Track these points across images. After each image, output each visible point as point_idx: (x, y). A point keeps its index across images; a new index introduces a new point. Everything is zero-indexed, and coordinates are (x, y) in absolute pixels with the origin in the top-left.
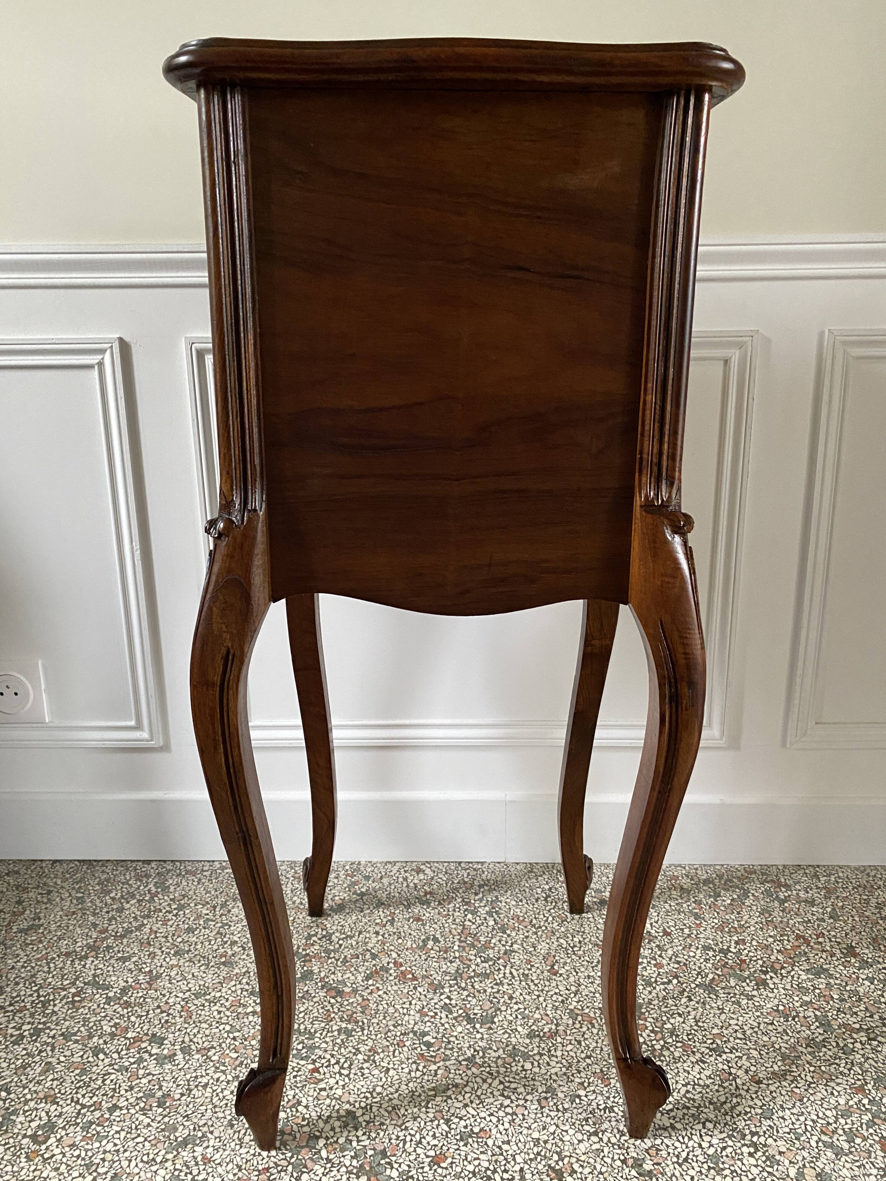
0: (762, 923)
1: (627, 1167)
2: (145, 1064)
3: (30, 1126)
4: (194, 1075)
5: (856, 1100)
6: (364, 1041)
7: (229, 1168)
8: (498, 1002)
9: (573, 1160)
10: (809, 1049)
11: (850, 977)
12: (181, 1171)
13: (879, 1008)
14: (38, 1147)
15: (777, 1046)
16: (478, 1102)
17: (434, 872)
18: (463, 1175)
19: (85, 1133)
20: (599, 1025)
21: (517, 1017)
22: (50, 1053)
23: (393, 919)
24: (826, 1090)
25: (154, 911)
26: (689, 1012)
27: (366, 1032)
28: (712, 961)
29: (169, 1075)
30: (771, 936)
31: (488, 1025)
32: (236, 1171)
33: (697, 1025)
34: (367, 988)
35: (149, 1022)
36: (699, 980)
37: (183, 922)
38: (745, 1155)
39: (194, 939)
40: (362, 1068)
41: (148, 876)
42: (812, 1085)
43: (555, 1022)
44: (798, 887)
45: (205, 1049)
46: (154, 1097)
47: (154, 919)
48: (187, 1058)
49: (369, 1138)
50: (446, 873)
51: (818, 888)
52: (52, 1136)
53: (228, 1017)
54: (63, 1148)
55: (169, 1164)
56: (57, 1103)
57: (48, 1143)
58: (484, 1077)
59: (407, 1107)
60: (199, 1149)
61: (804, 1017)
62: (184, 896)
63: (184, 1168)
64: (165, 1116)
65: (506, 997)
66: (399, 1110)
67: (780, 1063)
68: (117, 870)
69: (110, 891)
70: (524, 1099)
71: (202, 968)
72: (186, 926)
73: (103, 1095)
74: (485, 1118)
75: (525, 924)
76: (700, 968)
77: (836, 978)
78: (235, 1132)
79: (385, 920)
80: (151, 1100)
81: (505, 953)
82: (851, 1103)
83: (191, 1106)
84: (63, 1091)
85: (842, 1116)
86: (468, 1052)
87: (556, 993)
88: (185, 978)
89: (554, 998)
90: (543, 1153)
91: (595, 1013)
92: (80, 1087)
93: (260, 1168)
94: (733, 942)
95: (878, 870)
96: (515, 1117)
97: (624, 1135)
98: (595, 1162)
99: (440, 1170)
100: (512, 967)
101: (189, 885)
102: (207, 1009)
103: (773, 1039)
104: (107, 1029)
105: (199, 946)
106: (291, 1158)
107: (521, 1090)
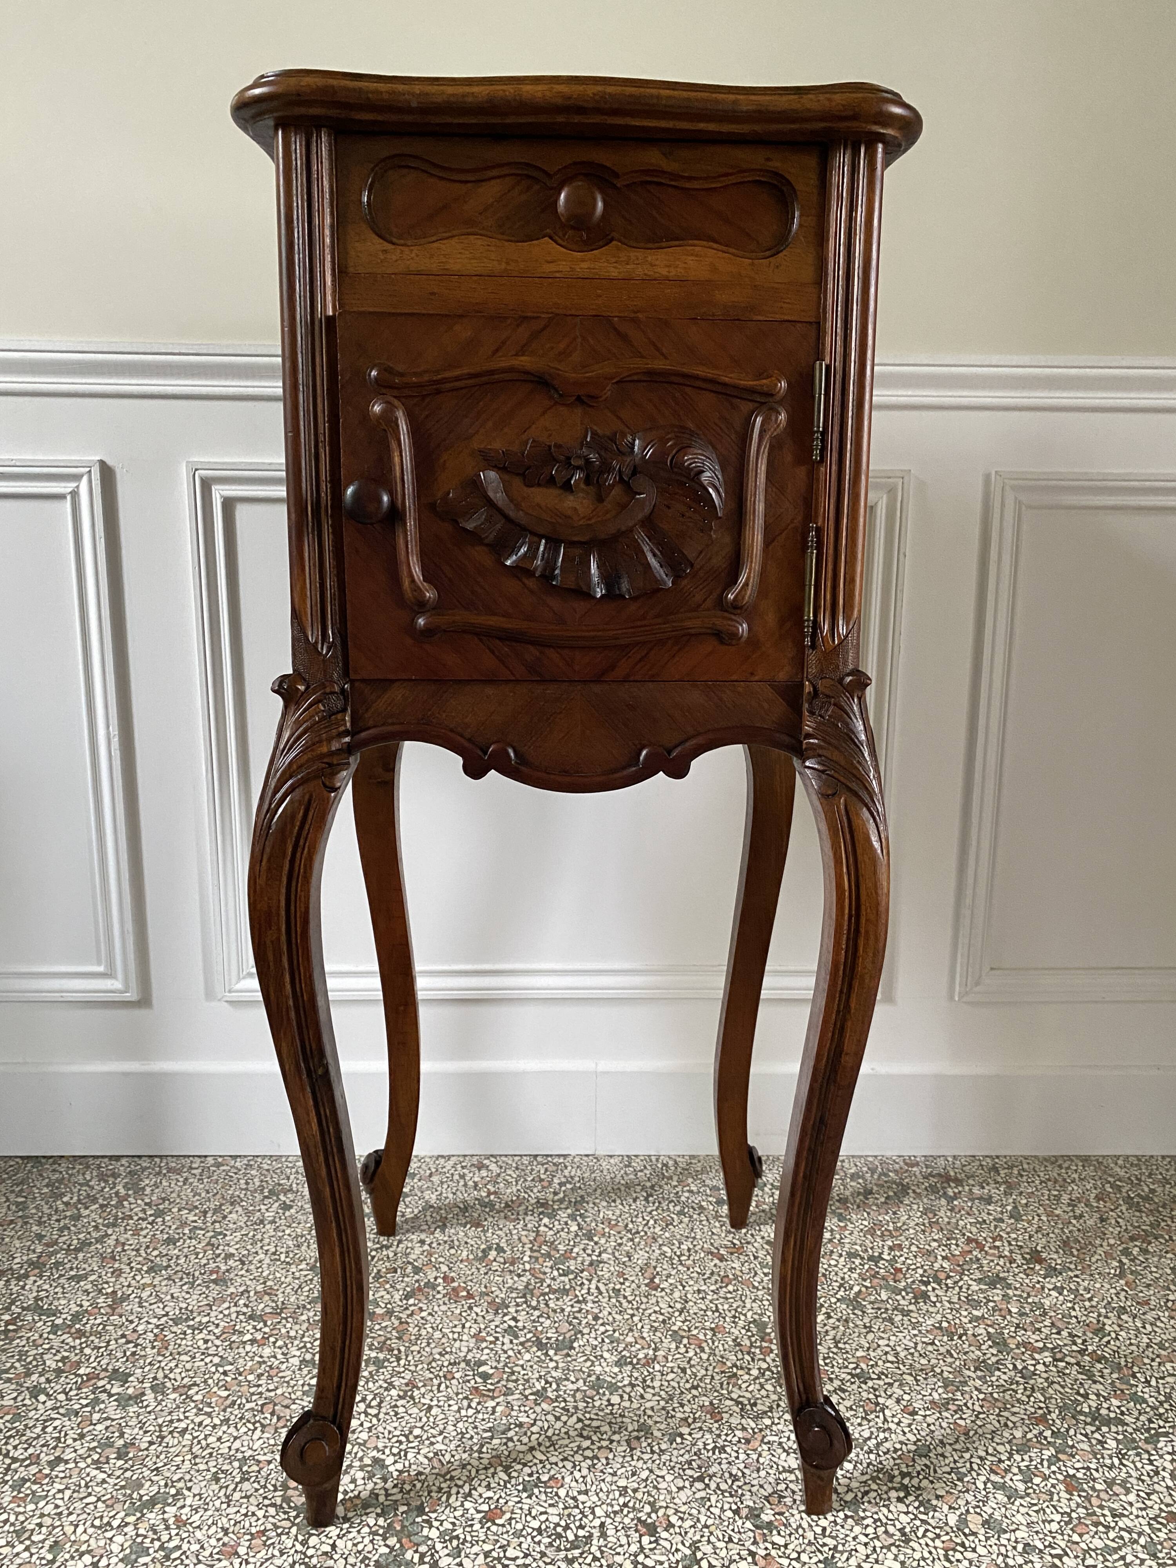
0: (924, 1225)
1: (741, 1518)
2: (102, 1406)
4: (169, 1418)
5: (1035, 1432)
6: (400, 1373)
7: (211, 1532)
8: (580, 1324)
9: (670, 1512)
10: (979, 1373)
11: (1034, 1287)
12: (145, 1537)
13: (1069, 1323)
15: (938, 1370)
16: (548, 1444)
17: (501, 1167)
18: (524, 1533)
19: (15, 1493)
20: (711, 1348)
21: (603, 1341)
23: (444, 1224)
24: (999, 1421)
25: (123, 1219)
26: (827, 1332)
27: (402, 1362)
28: (858, 1271)
29: (134, 1419)
30: (935, 1240)
31: (565, 1352)
32: (221, 1535)
33: (836, 1347)
34: (407, 1309)
35: (109, 1355)
36: (841, 1293)
37: (162, 1232)
38: (894, 1500)
39: (176, 1251)
40: (396, 1406)
41: (115, 1175)
42: (981, 1416)
43: (653, 1346)
44: (971, 1182)
45: (184, 1386)
46: (112, 1446)
47: (122, 1229)
48: (159, 1398)
49: (401, 1491)
50: (517, 1168)
51: (996, 1182)
53: (217, 1347)
55: (129, 1529)
58: (558, 1414)
59: (454, 1453)
60: (171, 1510)
61: (974, 1335)
62: (164, 1200)
63: (150, 1533)
64: (127, 1470)
65: (590, 1317)
66: (443, 1456)
67: (940, 1390)
68: (74, 1168)
69: (63, 1195)
70: (609, 1439)
71: (185, 1288)
72: (166, 1236)
73: (43, 1446)
74: (556, 1464)
75: (618, 1229)
76: (843, 1279)
77: (1016, 1289)
78: (221, 1488)
79: (433, 1226)
80: (108, 1451)
81: (591, 1264)
82: (1029, 1436)
83: (162, 1457)
85: (1018, 1452)
86: (537, 1384)
87: (655, 1312)
88: (161, 1300)
89: (653, 1318)
90: (631, 1504)
91: (705, 1335)
92: (11, 1436)
93: (254, 1530)
94: (886, 1248)
95: (1072, 1161)
96: (596, 1461)
97: (738, 1480)
98: (699, 1512)
99: (494, 1528)
100: (598, 1281)
101: (172, 1185)
102: (189, 1337)
103: (933, 1361)
104: (51, 1364)
105: (182, 1261)
106: (295, 1517)
107: (605, 1429)
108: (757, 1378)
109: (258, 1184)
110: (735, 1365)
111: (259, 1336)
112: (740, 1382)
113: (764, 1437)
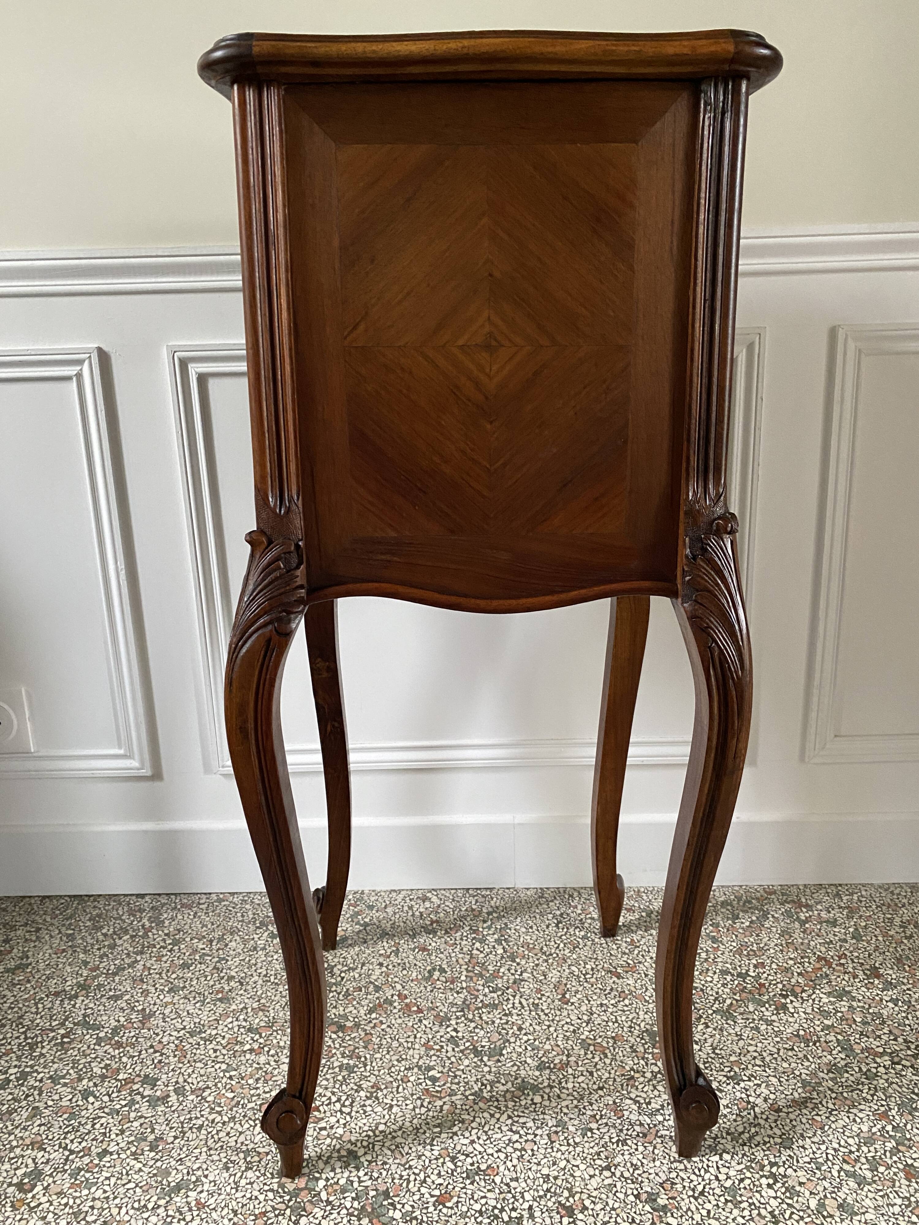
0: (782, 945)
1: (641, 1202)
2: (137, 1106)
3: (15, 1174)
4: (188, 1116)
5: (879, 1126)
6: (366, 1077)
7: (224, 1213)
8: (507, 1034)
9: (584, 1196)
10: (831, 1075)
11: (874, 999)
12: (174, 1217)
13: (904, 1031)
14: (24, 1196)
15: (797, 1073)
16: (485, 1138)
17: (441, 899)
18: (469, 1214)
19: (73, 1180)
20: (612, 1055)
21: (526, 1049)
22: (37, 1097)
23: (398, 949)
24: (848, 1117)
25: (148, 947)
26: (705, 1039)
27: (368, 1068)
28: (730, 986)
29: (162, 1117)
30: (791, 959)
31: (496, 1058)
32: (231, 1216)
33: (714, 1052)
34: (370, 1022)
35: (141, 1063)
36: (716, 1006)
37: (178, 958)
38: (764, 1186)
39: (190, 974)
40: (364, 1105)
41: (141, 911)
42: (834, 1113)
43: (566, 1052)
44: (819, 907)
45: (200, 1089)
46: (146, 1140)
47: (148, 955)
48: (181, 1099)
49: (371, 1178)
50: (453, 900)
51: (840, 907)
52: (39, 1183)
53: (224, 1055)
54: (50, 1196)
55: (161, 1211)
56: (45, 1149)
57: (35, 1192)
58: (492, 1112)
59: (411, 1145)
60: (193, 1194)
61: (825, 1042)
62: (179, 931)
63: (177, 1214)
64: (157, 1160)
65: (515, 1028)
66: (403, 1148)
67: (800, 1090)
68: (109, 905)
69: (102, 927)
70: (534, 1134)
71: (197, 1005)
72: (181, 962)
73: (93, 1140)
74: (492, 1155)
75: (535, 951)
76: (717, 993)
77: (859, 1001)
78: (231, 1175)
79: (389, 951)
80: (143, 1143)
81: (515, 982)
82: (874, 1130)
83: (185, 1149)
84: (50, 1137)
85: (865, 1144)
86: (475, 1086)
87: (567, 1023)
88: (179, 1016)
89: (565, 1028)
90: (553, 1190)
91: (608, 1043)
92: (68, 1132)
93: (257, 1212)
94: (751, 966)
95: (902, 888)
96: (523, 1153)
97: (637, 1169)
98: (608, 1197)
99: (445, 1210)
100: (521, 997)
101: (185, 918)
102: (202, 1047)
103: (793, 1065)
104: (97, 1070)
105: (194, 982)
106: (289, 1201)
107: (530, 1124)
108: (650, 1080)
109: (251, 916)
110: (632, 1069)
111: (256, 1046)
112: (637, 1084)
113: (658, 1131)
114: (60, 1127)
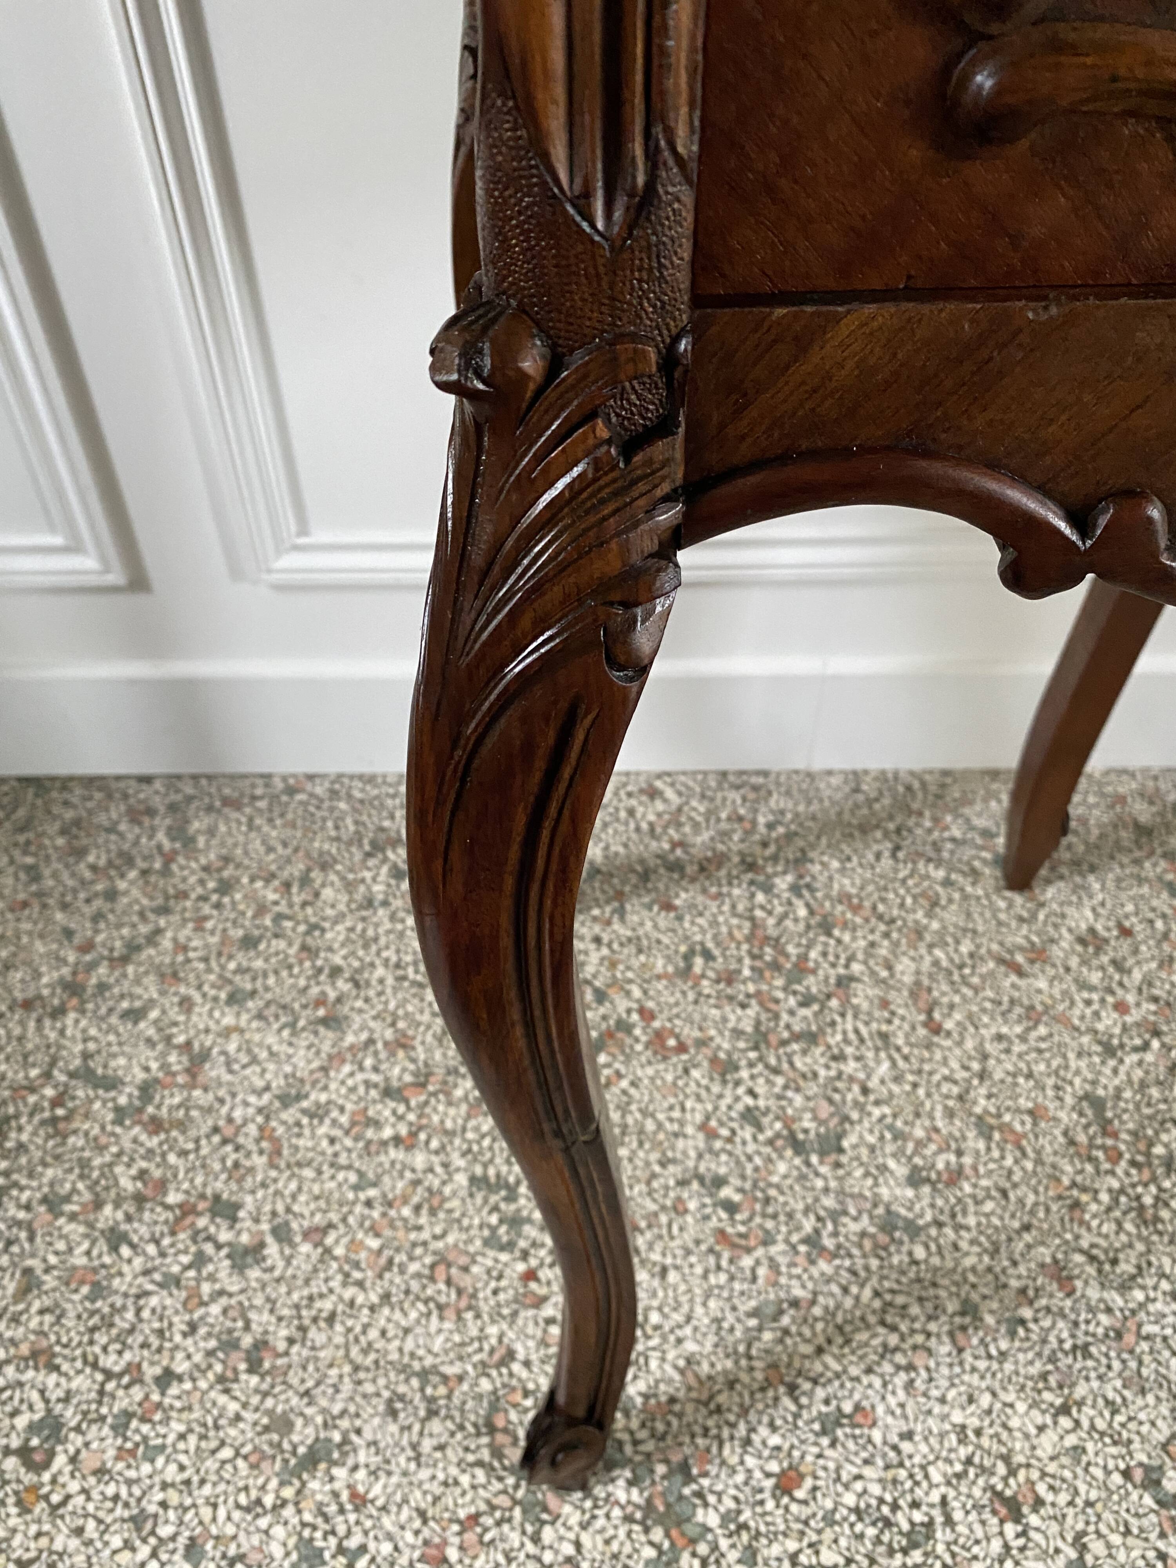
1: (1135, 1486)
2: (211, 1268)
3: (13, 1427)
4: (306, 1292)
7: (403, 1518)
8: (844, 1102)
9: (1035, 1475)
14: (36, 1479)
18: (838, 1516)
19: (119, 1441)
20: (1035, 1150)
21: (882, 1136)
22: (27, 1246)
25: (176, 898)
29: (259, 1294)
31: (833, 1158)
32: (417, 1524)
37: (234, 923)
41: (151, 812)
45: (317, 1229)
46: (238, 1347)
47: (178, 917)
48: (287, 1252)
49: (653, 1436)
50: (703, 797)
52: (59, 1448)
53: (349, 1151)
54: (84, 1477)
55: (288, 1512)
56: (57, 1368)
57: (55, 1468)
58: (844, 1282)
59: (712, 1358)
60: (340, 1473)
62: (226, 860)
63: (320, 1520)
64: (266, 1395)
65: (855, 1088)
66: (699, 1364)
68: (90, 798)
69: (85, 850)
70: (924, 1331)
71: (284, 1034)
72: (241, 932)
73: (141, 1347)
74: (859, 1380)
75: (864, 913)
79: (607, 909)
80: (233, 1356)
81: (839, 983)
83: (311, 1368)
84: (64, 1340)
86: (805, 1222)
87: (945, 1078)
88: (254, 1060)
89: (944, 1090)
90: (977, 1460)
91: (1023, 1123)
92: (95, 1328)
93: (462, 1514)
96: (913, 1374)
97: (1118, 1412)
98: (1075, 1477)
99: (794, 1508)
100: (855, 1017)
101: (233, 831)
104: (127, 1184)
105: (271, 981)
107: (915, 1310)
108: (1109, 1208)
109: (352, 828)
110: (1074, 1184)
111: (403, 1131)
112: (1087, 1217)
113: (1140, 1326)
114: (79, 1317)
